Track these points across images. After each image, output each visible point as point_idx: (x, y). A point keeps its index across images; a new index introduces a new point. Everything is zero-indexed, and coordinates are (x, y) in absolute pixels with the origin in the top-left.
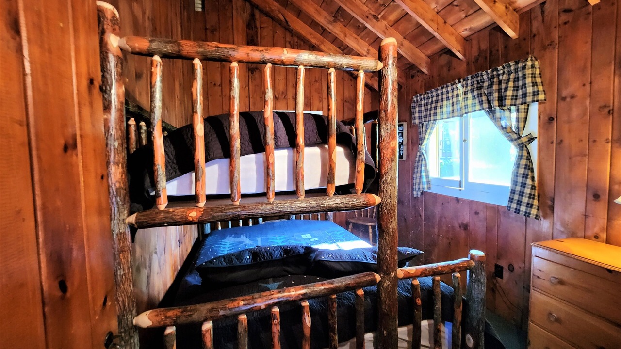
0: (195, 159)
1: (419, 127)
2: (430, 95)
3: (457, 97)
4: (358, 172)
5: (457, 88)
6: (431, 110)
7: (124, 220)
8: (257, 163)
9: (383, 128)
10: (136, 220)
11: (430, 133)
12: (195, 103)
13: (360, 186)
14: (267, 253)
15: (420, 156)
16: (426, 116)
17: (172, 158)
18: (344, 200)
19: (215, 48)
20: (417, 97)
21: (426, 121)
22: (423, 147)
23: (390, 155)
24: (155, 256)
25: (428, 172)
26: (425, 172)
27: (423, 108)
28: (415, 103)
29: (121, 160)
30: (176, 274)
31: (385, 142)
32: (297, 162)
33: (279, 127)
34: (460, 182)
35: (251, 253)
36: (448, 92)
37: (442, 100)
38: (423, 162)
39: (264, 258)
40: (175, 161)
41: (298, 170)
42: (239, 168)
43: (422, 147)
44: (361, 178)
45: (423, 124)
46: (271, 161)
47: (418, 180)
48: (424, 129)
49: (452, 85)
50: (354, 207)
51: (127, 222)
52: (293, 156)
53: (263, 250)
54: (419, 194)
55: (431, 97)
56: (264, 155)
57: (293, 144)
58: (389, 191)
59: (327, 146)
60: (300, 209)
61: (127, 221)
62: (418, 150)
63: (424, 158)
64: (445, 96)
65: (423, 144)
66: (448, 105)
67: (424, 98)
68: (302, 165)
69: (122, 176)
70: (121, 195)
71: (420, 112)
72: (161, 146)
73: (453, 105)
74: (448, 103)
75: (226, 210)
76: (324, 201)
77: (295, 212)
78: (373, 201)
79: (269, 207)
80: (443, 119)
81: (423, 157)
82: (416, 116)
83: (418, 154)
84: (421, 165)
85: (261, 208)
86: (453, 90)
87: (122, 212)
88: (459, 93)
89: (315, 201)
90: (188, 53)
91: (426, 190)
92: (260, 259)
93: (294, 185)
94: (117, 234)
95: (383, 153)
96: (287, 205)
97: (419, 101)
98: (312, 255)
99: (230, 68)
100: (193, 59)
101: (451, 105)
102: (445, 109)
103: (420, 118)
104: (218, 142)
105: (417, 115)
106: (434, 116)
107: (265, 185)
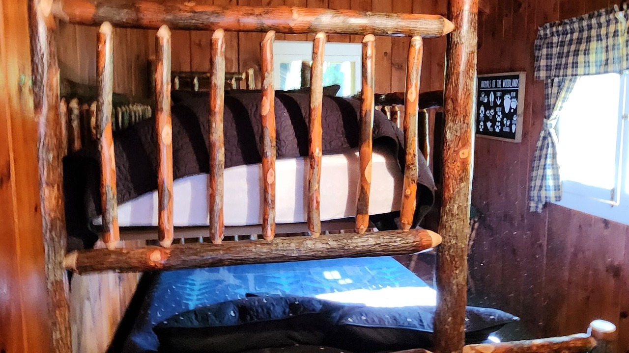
0: (160, 178)
1: (547, 84)
2: (568, 27)
3: (614, 36)
4: (407, 197)
5: (617, 21)
6: (568, 56)
7: (60, 263)
8: (249, 181)
9: (450, 128)
10: (77, 264)
11: (564, 98)
12: (159, 96)
13: (408, 218)
14: (263, 310)
15: (545, 138)
16: (558, 67)
17: (125, 172)
18: (382, 240)
19: (189, 14)
20: (545, 29)
21: (558, 76)
22: (551, 122)
23: (458, 171)
24: (87, 303)
25: (557, 168)
26: (553, 168)
27: (555, 51)
28: (541, 39)
29: (57, 179)
30: (114, 329)
31: (452, 150)
32: (310, 181)
33: (284, 124)
34: (613, 191)
35: (238, 307)
36: (600, 25)
37: (589, 40)
38: (550, 150)
39: (257, 317)
40: (129, 178)
41: (311, 194)
42: (222, 191)
43: (549, 122)
44: (411, 205)
45: (553, 81)
46: (270, 181)
47: (538, 183)
48: (555, 89)
49: (608, 13)
50: (397, 251)
51: (64, 266)
52: (305, 170)
53: (257, 303)
54: (540, 206)
55: (569, 31)
56: (260, 167)
57: (304, 151)
58: (454, 226)
59: (357, 154)
60: (313, 253)
61: (64, 264)
62: (542, 126)
63: (553, 143)
64: (594, 33)
65: (552, 117)
66: (599, 50)
67: (557, 31)
68: (317, 186)
69: (58, 202)
70: (56, 228)
71: (549, 57)
72: (110, 159)
73: (607, 51)
74: (599, 46)
75: (203, 252)
76: (350, 241)
77: (306, 257)
78: (428, 243)
79: (265, 249)
80: (588, 74)
81: (550, 141)
82: (541, 64)
83: (542, 134)
84: (546, 155)
85: (254, 250)
86: (608, 22)
87: (58, 253)
88: (619, 29)
89: (336, 240)
90: (150, 22)
91: (553, 201)
92: (252, 318)
93: (304, 214)
94: (52, 283)
95: (448, 166)
96: (292, 247)
97: (549, 35)
98: (334, 315)
99: (211, 40)
100: (157, 29)
101: (604, 50)
102: (592, 57)
103: (548, 68)
104: (191, 149)
105: (543, 63)
106: (573, 67)
107: (260, 214)
